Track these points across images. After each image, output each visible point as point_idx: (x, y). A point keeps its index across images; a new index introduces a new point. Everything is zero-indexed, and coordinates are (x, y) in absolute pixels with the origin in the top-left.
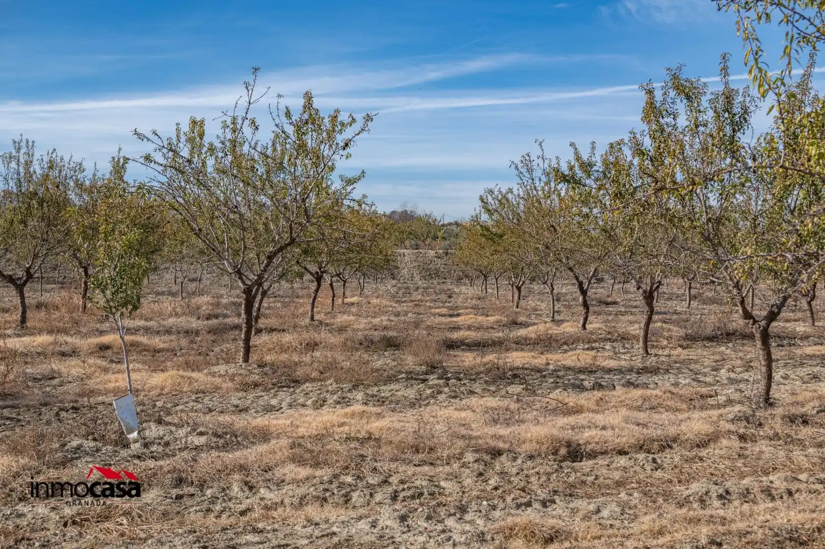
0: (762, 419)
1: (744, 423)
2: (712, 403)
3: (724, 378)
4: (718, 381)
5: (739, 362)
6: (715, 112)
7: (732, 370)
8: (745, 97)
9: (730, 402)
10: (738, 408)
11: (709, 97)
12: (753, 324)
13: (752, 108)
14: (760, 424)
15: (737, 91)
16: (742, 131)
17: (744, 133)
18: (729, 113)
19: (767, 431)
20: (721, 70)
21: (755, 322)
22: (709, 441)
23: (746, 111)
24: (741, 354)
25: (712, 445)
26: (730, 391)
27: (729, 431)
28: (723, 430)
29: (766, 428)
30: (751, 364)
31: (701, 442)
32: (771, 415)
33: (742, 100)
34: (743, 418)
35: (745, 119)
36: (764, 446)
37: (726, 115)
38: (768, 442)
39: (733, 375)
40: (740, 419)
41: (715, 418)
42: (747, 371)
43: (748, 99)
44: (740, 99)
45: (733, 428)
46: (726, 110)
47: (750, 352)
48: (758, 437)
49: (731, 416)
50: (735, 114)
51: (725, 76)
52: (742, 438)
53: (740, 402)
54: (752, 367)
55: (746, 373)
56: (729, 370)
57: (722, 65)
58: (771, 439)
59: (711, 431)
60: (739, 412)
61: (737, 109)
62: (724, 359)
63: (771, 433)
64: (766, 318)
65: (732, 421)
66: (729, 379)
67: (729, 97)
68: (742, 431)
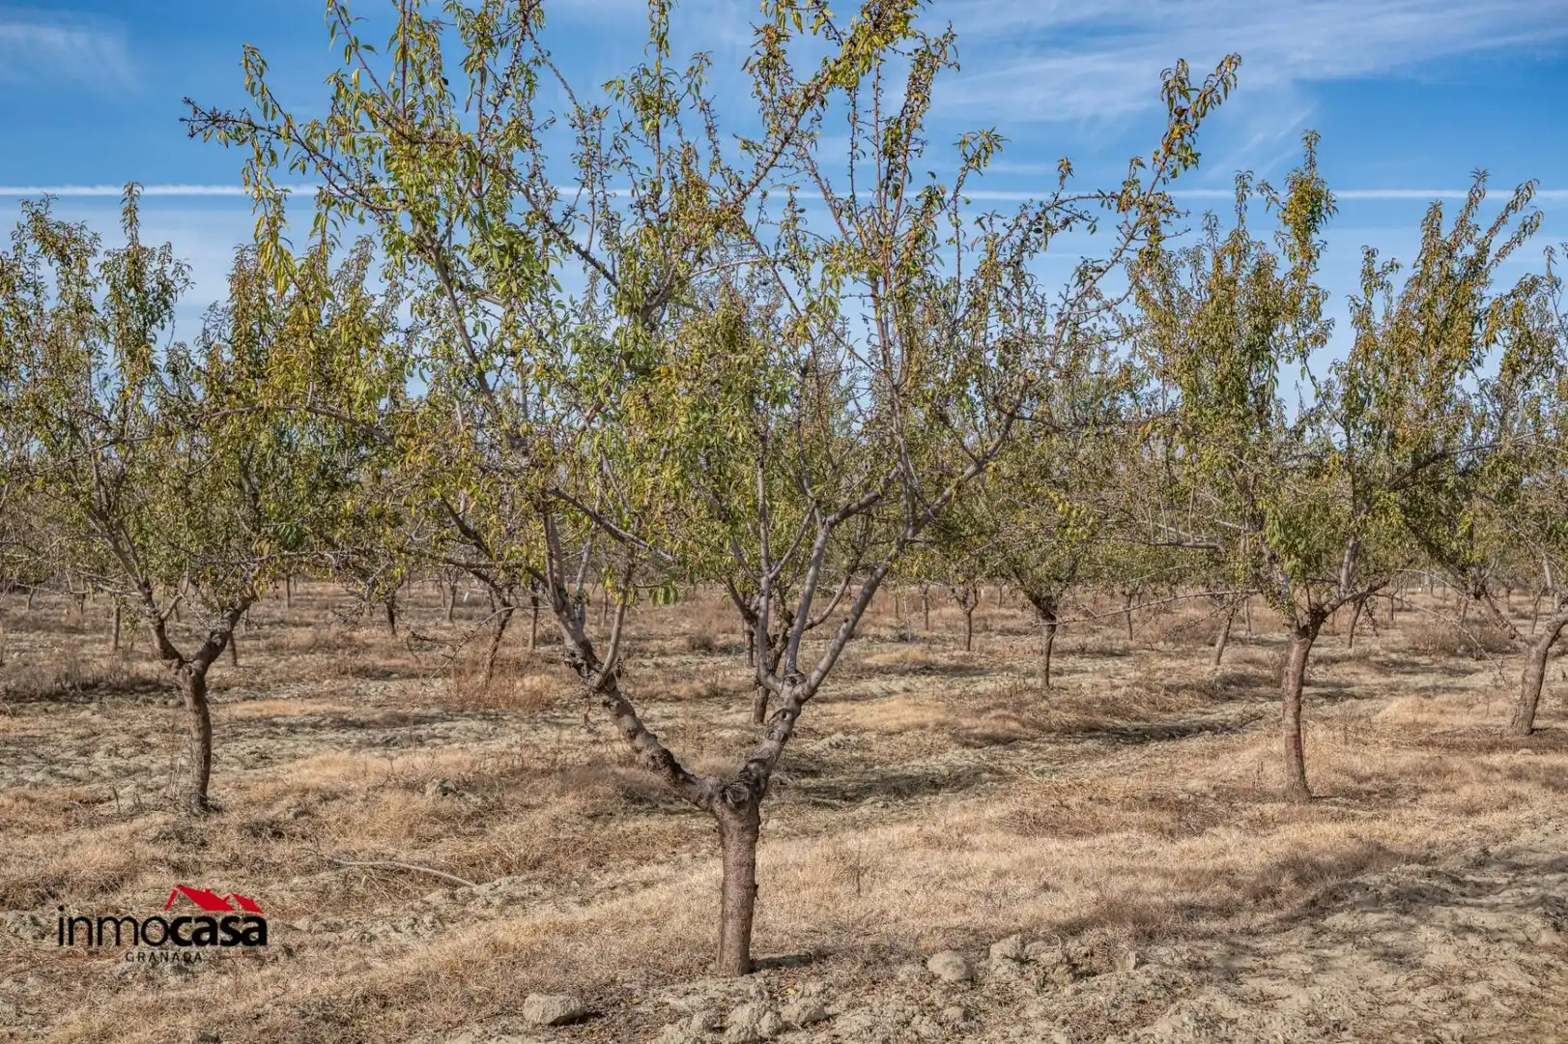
0: (205, 833)
1: (176, 843)
2: (106, 813)
3: (105, 767)
4: (95, 774)
5: (124, 738)
6: (113, 287)
7: (114, 752)
8: (163, 262)
9: (139, 809)
10: (159, 818)
11: (101, 258)
12: (180, 666)
13: (179, 284)
14: (204, 844)
15: (153, 252)
16: (159, 323)
17: (163, 327)
18: (137, 290)
19: (214, 854)
20: (125, 213)
21: (182, 662)
22: (122, 879)
23: (166, 288)
24: (120, 723)
25: (127, 885)
26: (127, 789)
27: (154, 859)
28: (143, 857)
29: (213, 850)
30: (148, 740)
31: (107, 882)
32: (219, 825)
33: (159, 267)
34: (173, 835)
35: (165, 302)
36: (217, 880)
37: (132, 293)
38: (222, 873)
39: (117, 762)
40: (167, 837)
41: (125, 839)
42: (143, 752)
43: (170, 268)
44: (156, 265)
45: (160, 853)
46: (130, 285)
47: (136, 718)
48: (204, 866)
49: (152, 833)
50: (147, 294)
51: (131, 224)
52: (179, 869)
53: (159, 808)
54: (149, 745)
55: (141, 757)
56: (109, 753)
57: (126, 204)
58: (226, 868)
59: (122, 861)
60: (166, 824)
61: (151, 284)
62: (95, 734)
63: (224, 857)
64: (200, 656)
65: (155, 840)
66: (114, 768)
67: (136, 259)
68: (175, 857)
